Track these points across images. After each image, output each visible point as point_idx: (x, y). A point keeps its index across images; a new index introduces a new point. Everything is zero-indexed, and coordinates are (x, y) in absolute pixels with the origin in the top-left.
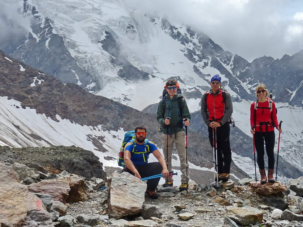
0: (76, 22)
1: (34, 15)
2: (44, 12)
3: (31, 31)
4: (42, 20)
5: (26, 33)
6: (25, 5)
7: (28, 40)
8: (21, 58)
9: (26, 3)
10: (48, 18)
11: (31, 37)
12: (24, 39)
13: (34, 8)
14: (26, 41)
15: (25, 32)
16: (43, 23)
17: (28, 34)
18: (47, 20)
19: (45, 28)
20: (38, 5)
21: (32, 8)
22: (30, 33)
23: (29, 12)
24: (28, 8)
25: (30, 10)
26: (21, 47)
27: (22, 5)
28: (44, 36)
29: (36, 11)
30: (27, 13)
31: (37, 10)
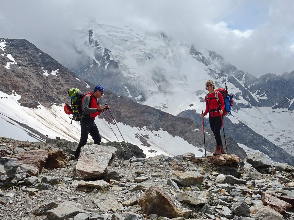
0: (128, 51)
1: (96, 47)
2: (104, 45)
3: (94, 58)
4: (102, 50)
5: (91, 60)
6: (90, 39)
7: (92, 65)
8: (88, 78)
9: (91, 38)
10: (107, 49)
11: (94, 63)
12: (90, 64)
13: (96, 42)
14: (91, 66)
15: (90, 60)
16: (103, 53)
17: (92, 60)
18: (106, 50)
19: (105, 56)
20: (99, 39)
21: (95, 42)
22: (94, 60)
23: (93, 44)
24: (92, 42)
25: (93, 43)
26: (87, 70)
27: (88, 40)
28: (104, 62)
29: (98, 43)
30: (92, 45)
31: (99, 43)
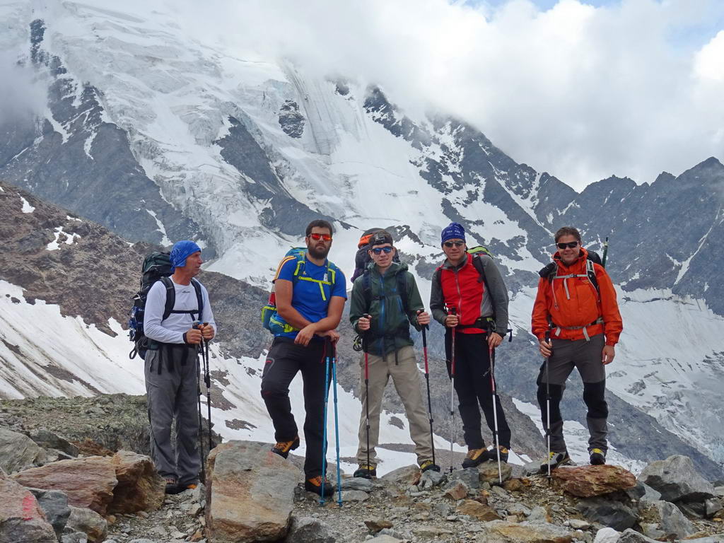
0: (158, 94)
1: (56, 77)
2: (82, 71)
3: (49, 115)
4: (76, 89)
5: (37, 120)
6: (34, 52)
7: (42, 138)
8: (25, 180)
9: (38, 47)
10: (91, 85)
11: (48, 129)
12: (31, 135)
13: (57, 60)
14: (37, 141)
15: (34, 119)
16: (78, 98)
17: (41, 122)
18: (89, 90)
19: (83, 108)
20: (66, 53)
21: (51, 61)
22: (47, 120)
23: (46, 69)
24: (41, 60)
25: (47, 65)
26: (24, 155)
27: (29, 54)
28: (79, 129)
29: (61, 67)
30: (41, 72)
31: (64, 65)
